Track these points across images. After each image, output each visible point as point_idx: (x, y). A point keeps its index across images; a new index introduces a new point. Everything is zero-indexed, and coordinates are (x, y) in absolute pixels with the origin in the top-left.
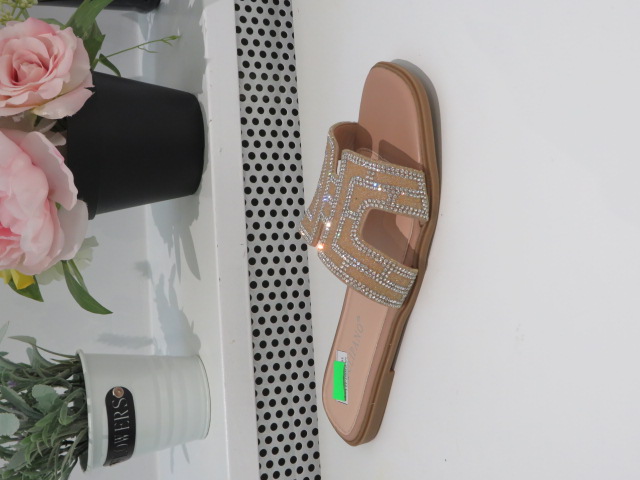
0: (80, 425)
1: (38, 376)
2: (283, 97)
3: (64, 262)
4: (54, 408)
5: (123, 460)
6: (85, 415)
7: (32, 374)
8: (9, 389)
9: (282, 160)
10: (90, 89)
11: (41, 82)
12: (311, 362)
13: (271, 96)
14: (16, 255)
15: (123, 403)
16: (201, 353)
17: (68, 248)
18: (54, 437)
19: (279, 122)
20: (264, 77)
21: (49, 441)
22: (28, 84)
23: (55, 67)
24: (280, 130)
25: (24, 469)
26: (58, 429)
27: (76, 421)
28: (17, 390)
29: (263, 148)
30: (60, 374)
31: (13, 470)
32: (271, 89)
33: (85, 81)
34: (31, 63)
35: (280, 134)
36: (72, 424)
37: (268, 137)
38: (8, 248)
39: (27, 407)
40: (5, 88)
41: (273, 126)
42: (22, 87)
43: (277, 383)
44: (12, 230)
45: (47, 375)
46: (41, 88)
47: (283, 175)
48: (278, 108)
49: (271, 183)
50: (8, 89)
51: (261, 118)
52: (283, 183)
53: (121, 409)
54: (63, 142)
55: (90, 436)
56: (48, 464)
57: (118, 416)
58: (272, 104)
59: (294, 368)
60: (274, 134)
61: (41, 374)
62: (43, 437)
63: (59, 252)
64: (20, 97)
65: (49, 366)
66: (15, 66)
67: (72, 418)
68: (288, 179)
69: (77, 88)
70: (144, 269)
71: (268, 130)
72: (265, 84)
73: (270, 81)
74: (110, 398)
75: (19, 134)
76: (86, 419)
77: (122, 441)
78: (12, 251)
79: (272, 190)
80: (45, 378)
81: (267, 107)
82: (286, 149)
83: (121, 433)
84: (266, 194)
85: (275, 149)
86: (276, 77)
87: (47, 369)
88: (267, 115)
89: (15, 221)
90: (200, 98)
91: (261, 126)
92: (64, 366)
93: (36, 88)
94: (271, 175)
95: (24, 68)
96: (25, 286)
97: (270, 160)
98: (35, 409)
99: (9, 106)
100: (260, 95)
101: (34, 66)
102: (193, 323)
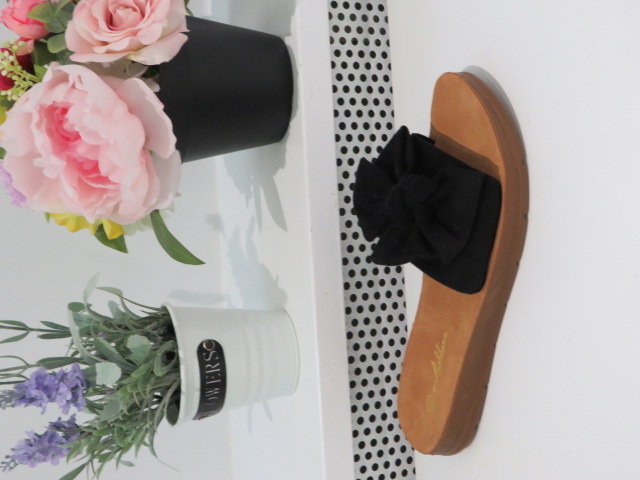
0: (172, 377)
1: (126, 328)
2: (372, 39)
3: (157, 211)
4: (147, 360)
5: (212, 414)
6: (177, 367)
7: (120, 326)
8: (101, 339)
9: (371, 106)
10: (184, 33)
11: (138, 27)
12: (402, 317)
13: (360, 38)
14: (111, 205)
15: (214, 355)
16: (288, 307)
17: (163, 197)
18: (149, 388)
19: (368, 66)
20: (353, 17)
21: (144, 392)
22: (128, 30)
23: (152, 11)
24: (369, 74)
25: (116, 421)
26: (152, 380)
27: (168, 374)
28: (110, 341)
29: (352, 94)
30: (149, 326)
31: (106, 422)
32: (360, 30)
33: (180, 26)
34: (127, 7)
35: (369, 78)
36: (164, 376)
37: (357, 82)
38: (105, 196)
39: (120, 358)
40: (104, 34)
41: (362, 70)
42: (122, 33)
43: (368, 338)
44: (110, 178)
45: (135, 327)
46: (139, 34)
47: (372, 122)
48: (367, 50)
49: (361, 130)
50: (105, 35)
51: (350, 61)
52: (373, 130)
53: (213, 362)
54: (157, 88)
55: (183, 388)
56: (139, 417)
57: (210, 369)
58: (360, 46)
59: (385, 323)
60: (363, 78)
61: (130, 326)
62: (139, 388)
63: (155, 200)
64: (120, 43)
65: (135, 319)
66: (111, 10)
67: (165, 369)
68: (378, 126)
69: (172, 33)
70: (215, 221)
71: (357, 74)
72: (354, 25)
73: (359, 22)
74: (200, 350)
75: (116, 81)
76: (178, 371)
77: (213, 394)
78: (109, 199)
79: (361, 138)
80: (135, 330)
81: (355, 50)
82: (376, 94)
83: (213, 386)
84: (355, 142)
85: (364, 94)
86: (365, 18)
87: (136, 321)
88: (355, 58)
89: (114, 168)
90: (288, 41)
91: (350, 70)
92: (152, 318)
93: (135, 33)
94: (360, 122)
95: (121, 13)
96: (115, 237)
97: (359, 106)
98: (128, 361)
99: (109, 52)
100: (349, 37)
101: (130, 10)
102: (277, 277)
